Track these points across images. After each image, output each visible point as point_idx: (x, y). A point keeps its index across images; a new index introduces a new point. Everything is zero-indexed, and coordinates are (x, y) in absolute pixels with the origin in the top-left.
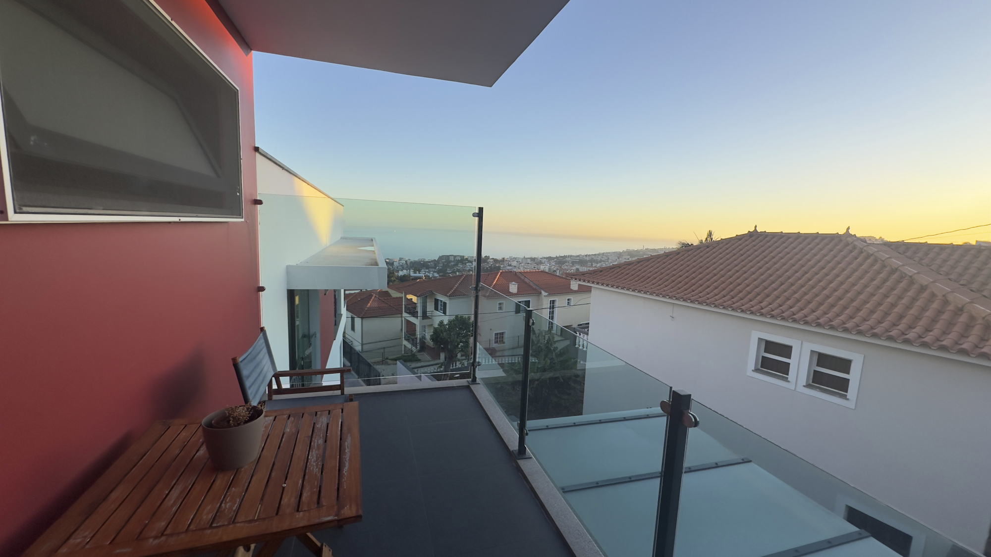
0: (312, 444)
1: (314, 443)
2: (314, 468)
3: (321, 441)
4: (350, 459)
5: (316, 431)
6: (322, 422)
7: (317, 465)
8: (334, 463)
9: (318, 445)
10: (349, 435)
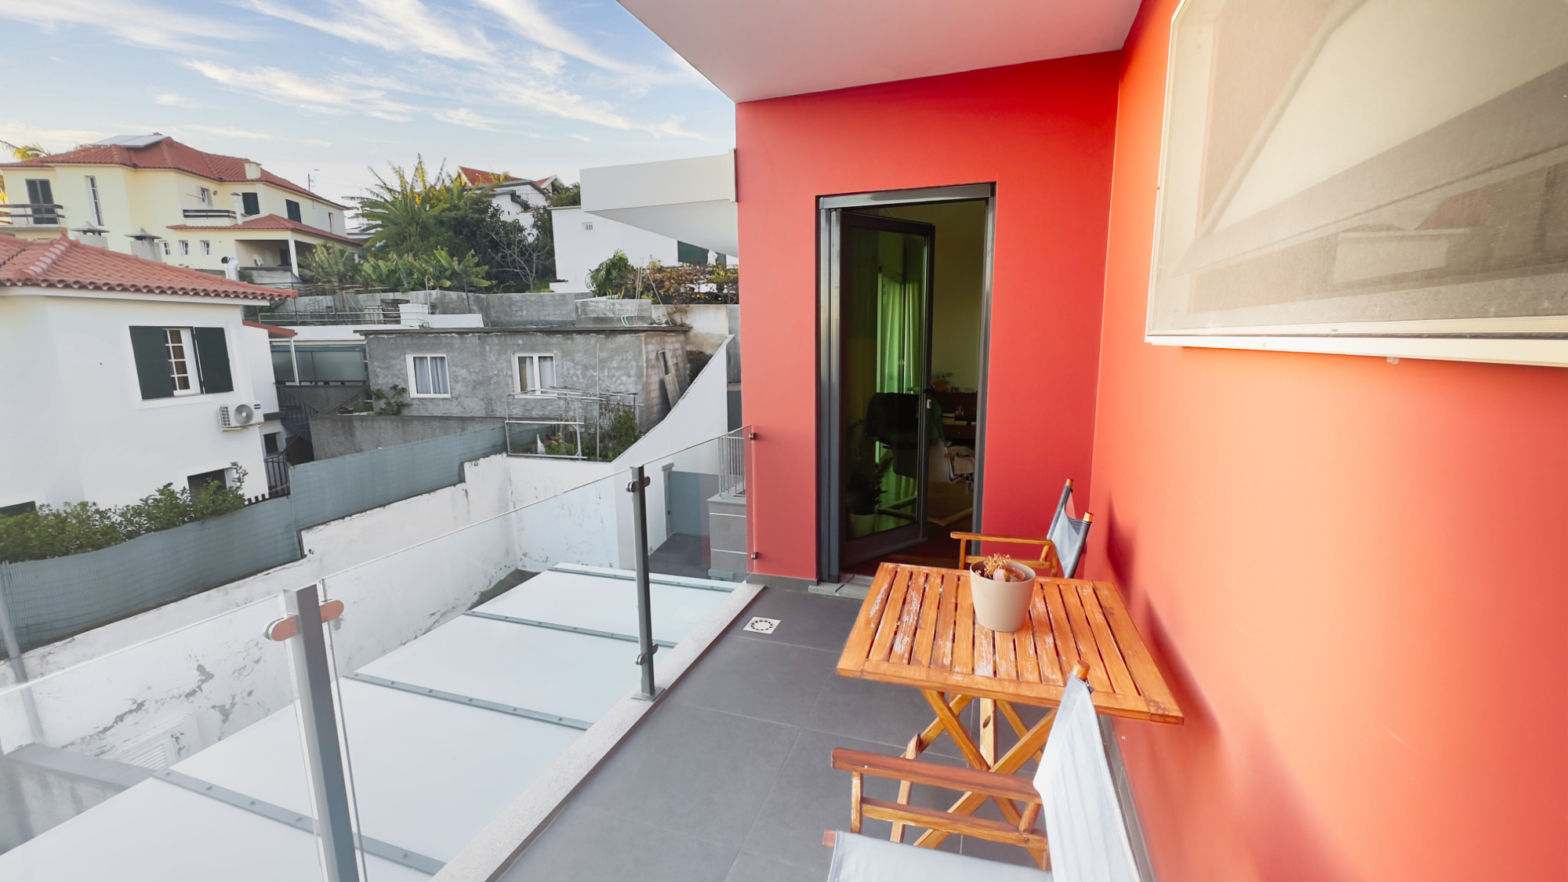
0: (916, 618)
1: (914, 618)
2: (914, 598)
3: (905, 618)
4: (878, 593)
5: (911, 633)
6: (902, 643)
7: (911, 597)
8: (896, 595)
9: (909, 615)
10: (871, 616)
